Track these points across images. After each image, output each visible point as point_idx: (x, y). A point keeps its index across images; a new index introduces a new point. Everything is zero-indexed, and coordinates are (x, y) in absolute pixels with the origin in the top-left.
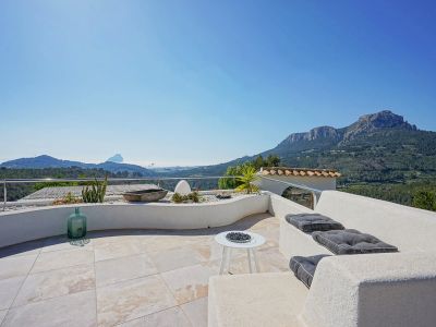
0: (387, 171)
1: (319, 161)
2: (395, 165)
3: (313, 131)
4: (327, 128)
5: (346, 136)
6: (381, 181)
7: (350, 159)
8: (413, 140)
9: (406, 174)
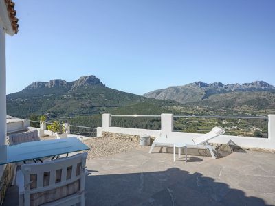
0: (93, 107)
1: (56, 102)
2: (96, 104)
3: (52, 82)
4: (61, 81)
5: (73, 87)
6: (90, 113)
7: (74, 101)
8: (104, 92)
9: (101, 108)
